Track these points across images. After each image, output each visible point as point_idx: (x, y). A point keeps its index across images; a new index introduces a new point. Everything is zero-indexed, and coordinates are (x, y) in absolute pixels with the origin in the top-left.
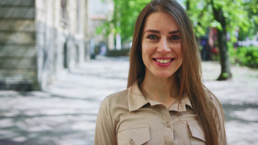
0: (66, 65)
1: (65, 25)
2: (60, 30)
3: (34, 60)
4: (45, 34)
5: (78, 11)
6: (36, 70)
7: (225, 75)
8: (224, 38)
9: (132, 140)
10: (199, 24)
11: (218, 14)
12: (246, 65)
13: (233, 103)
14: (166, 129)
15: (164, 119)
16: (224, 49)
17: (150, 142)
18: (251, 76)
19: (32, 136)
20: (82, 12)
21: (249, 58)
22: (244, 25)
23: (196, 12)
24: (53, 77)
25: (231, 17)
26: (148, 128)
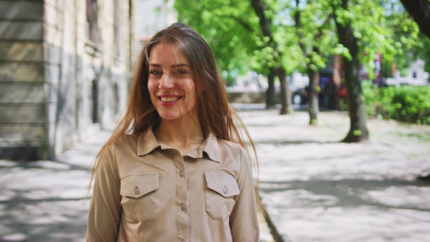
0: (95, 118)
1: (95, 51)
2: (86, 60)
3: (43, 108)
4: (60, 66)
5: (116, 29)
6: (45, 126)
7: (357, 133)
8: (355, 72)
9: (137, 188)
10: (316, 49)
11: (345, 34)
12: (394, 118)
13: (367, 178)
14: (179, 178)
15: (178, 167)
16: (356, 91)
17: (159, 191)
18: (400, 135)
19: (37, 231)
20: (124, 30)
21: (399, 105)
22: (388, 52)
23: (310, 30)
24: (75, 137)
25: (366, 39)
26: (158, 175)
